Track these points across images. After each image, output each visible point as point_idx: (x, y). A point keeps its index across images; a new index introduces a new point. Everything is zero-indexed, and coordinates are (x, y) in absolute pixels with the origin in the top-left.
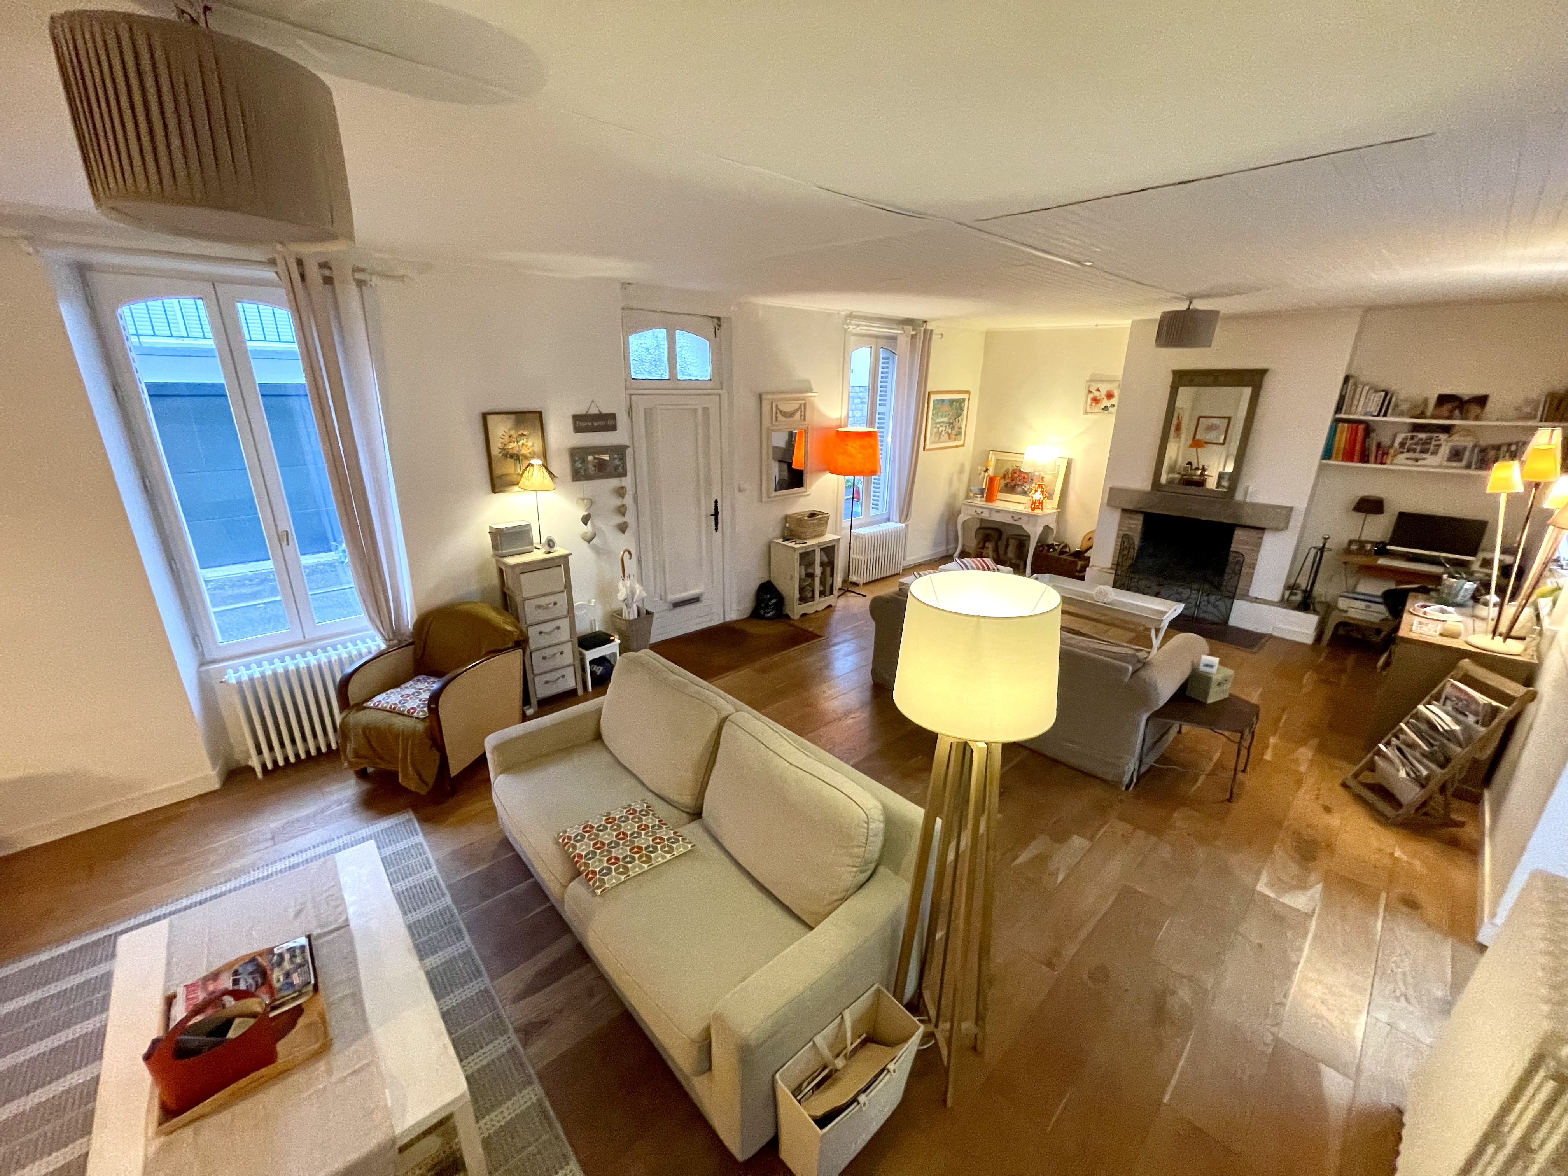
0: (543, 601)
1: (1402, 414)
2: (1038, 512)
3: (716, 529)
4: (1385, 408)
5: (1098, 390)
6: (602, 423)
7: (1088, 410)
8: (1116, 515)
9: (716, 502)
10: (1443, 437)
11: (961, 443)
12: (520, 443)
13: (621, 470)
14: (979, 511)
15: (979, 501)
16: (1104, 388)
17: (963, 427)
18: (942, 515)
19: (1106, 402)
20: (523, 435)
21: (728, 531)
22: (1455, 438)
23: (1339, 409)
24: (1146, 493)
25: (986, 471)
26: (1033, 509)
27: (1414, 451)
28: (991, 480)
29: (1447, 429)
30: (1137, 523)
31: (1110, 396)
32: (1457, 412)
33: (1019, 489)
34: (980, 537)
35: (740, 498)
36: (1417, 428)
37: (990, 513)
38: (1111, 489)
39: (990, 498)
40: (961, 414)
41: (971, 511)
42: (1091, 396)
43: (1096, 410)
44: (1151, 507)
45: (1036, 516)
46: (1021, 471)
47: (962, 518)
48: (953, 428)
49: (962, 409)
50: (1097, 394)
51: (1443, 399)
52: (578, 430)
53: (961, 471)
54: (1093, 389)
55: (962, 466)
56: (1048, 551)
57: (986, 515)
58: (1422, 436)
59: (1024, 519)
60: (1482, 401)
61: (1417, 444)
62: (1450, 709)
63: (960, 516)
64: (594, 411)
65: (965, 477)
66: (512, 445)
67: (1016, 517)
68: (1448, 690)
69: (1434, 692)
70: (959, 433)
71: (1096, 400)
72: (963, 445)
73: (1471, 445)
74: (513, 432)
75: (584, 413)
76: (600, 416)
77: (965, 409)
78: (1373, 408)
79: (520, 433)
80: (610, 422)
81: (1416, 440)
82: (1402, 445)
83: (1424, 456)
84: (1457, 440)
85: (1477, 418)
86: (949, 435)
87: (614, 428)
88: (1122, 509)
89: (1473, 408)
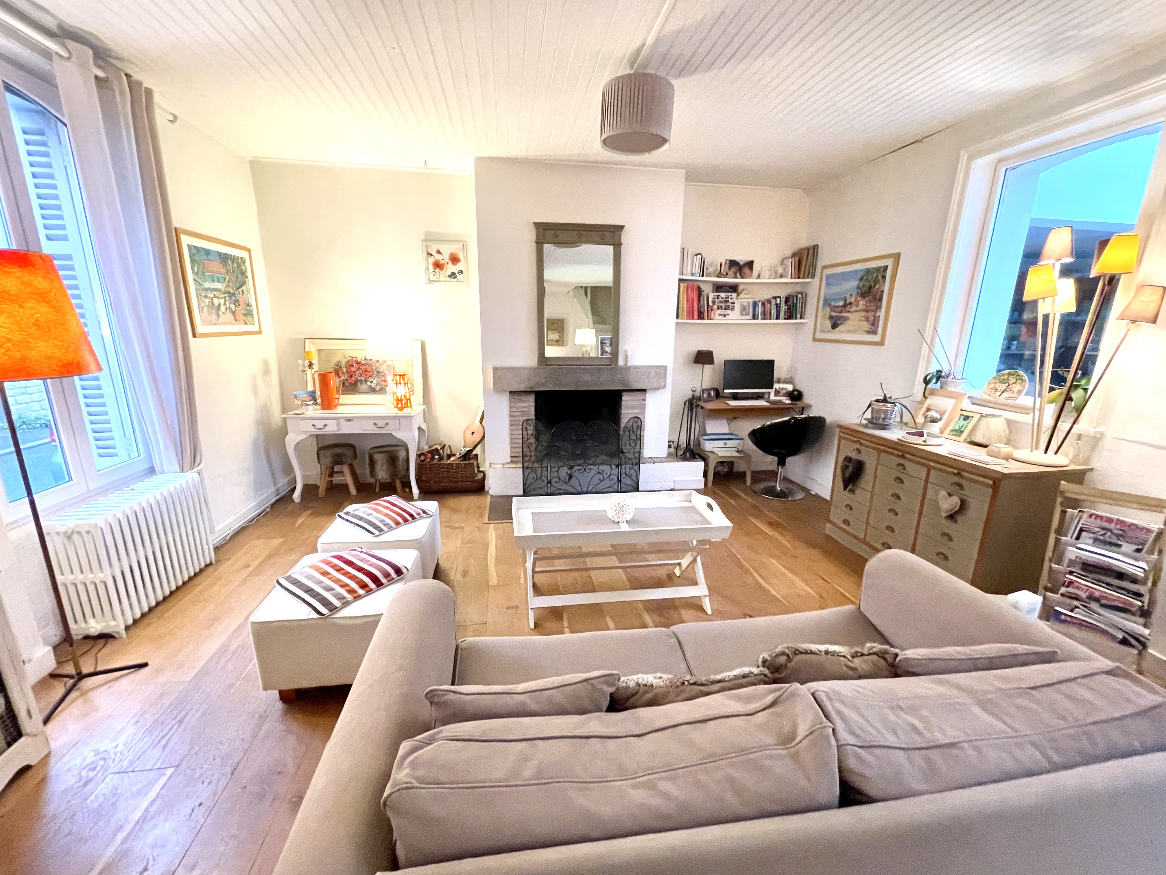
1: (710, 275)
2: (406, 411)
4: (703, 268)
5: (439, 252)
7: (432, 278)
8: (505, 400)
10: (734, 295)
11: (256, 328)
14: (320, 424)
15: (313, 410)
16: (447, 250)
17: (253, 302)
18: (255, 442)
19: (451, 268)
22: (742, 295)
23: (679, 271)
24: (534, 369)
25: (311, 365)
26: (401, 409)
27: (721, 308)
28: (324, 378)
29: (734, 288)
30: (529, 405)
31: (455, 259)
32: (738, 275)
33: (364, 387)
34: (327, 461)
36: (720, 287)
38: (494, 370)
39: (328, 403)
40: (243, 284)
41: (308, 427)
42: (431, 260)
43: (442, 278)
45: (405, 416)
46: (359, 363)
47: (292, 440)
48: (236, 302)
49: (243, 273)
50: (438, 257)
51: (731, 263)
53: (266, 372)
54: (434, 253)
55: (266, 363)
56: (433, 458)
57: (332, 428)
58: (723, 295)
59: (393, 424)
60: (750, 264)
61: (721, 302)
63: (287, 438)
65: (274, 379)
67: (381, 423)
70: (248, 313)
71: (438, 265)
72: (259, 332)
73: (749, 301)
77: (249, 274)
78: (696, 269)
81: (720, 299)
82: (715, 302)
83: (729, 312)
84: (744, 297)
85: (752, 277)
86: (234, 313)
88: (510, 392)
89: (746, 270)
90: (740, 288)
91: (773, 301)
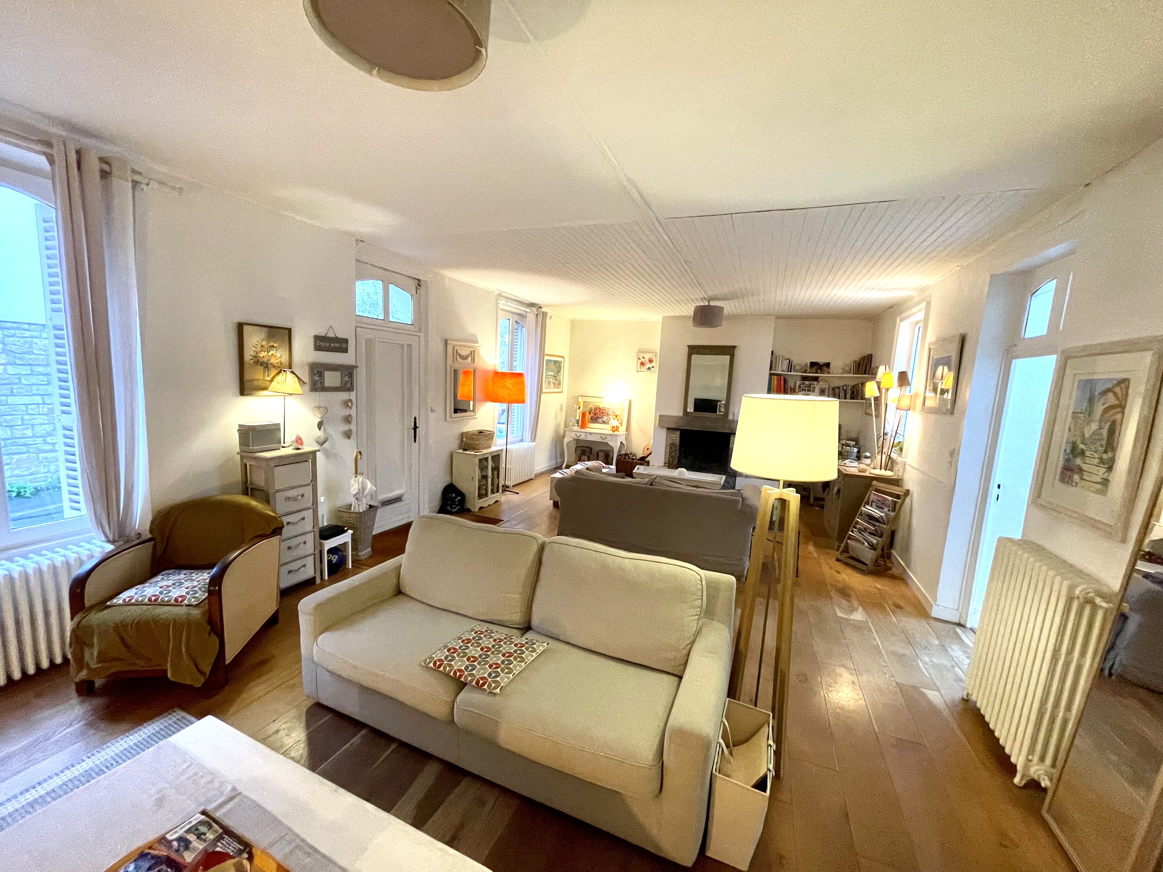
0: (291, 493)
1: (797, 371)
2: (616, 433)
3: (415, 441)
4: (790, 367)
5: (644, 358)
6: (337, 345)
7: (639, 370)
8: (664, 431)
9: (415, 418)
10: (815, 383)
11: (561, 390)
12: (270, 354)
13: (349, 385)
14: (578, 434)
15: (576, 428)
16: (647, 357)
17: (562, 380)
18: (553, 438)
19: (649, 365)
20: (273, 346)
21: (422, 445)
22: (821, 383)
23: (771, 369)
24: (681, 417)
25: (579, 408)
26: (614, 431)
27: (805, 390)
28: (584, 415)
29: (816, 379)
30: (676, 437)
31: (651, 361)
32: (819, 371)
33: (600, 420)
34: (579, 453)
35: (432, 416)
36: (804, 378)
37: (586, 435)
38: (660, 416)
39: (583, 426)
40: (560, 371)
41: (573, 435)
42: (640, 361)
43: (644, 370)
44: (684, 426)
45: (616, 435)
46: (600, 408)
47: (566, 440)
48: (556, 380)
49: (560, 368)
50: (643, 360)
51: (813, 364)
52: (318, 348)
53: (561, 410)
54: (641, 358)
55: (562, 406)
56: (625, 458)
57: (583, 437)
58: (807, 383)
59: (609, 438)
60: (828, 365)
61: (805, 386)
62: (875, 507)
63: (565, 439)
64: (331, 335)
65: (564, 413)
66: (262, 354)
67: (604, 437)
68: (872, 497)
69: (865, 500)
70: (559, 384)
71: (642, 364)
72: (561, 392)
73: (827, 387)
74: (264, 343)
75: (323, 335)
76: (336, 340)
77: (562, 368)
78: (785, 368)
79: (271, 344)
80: (343, 345)
81: (805, 384)
82: (800, 387)
83: (809, 393)
84: (822, 384)
85: (829, 373)
86: (555, 384)
87: (345, 350)
88: (668, 429)
89: (825, 368)
90: (820, 379)
91: (841, 388)
